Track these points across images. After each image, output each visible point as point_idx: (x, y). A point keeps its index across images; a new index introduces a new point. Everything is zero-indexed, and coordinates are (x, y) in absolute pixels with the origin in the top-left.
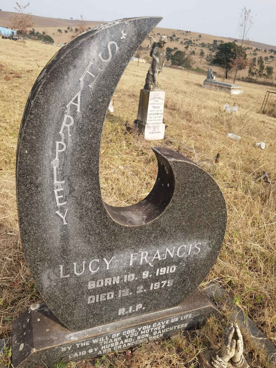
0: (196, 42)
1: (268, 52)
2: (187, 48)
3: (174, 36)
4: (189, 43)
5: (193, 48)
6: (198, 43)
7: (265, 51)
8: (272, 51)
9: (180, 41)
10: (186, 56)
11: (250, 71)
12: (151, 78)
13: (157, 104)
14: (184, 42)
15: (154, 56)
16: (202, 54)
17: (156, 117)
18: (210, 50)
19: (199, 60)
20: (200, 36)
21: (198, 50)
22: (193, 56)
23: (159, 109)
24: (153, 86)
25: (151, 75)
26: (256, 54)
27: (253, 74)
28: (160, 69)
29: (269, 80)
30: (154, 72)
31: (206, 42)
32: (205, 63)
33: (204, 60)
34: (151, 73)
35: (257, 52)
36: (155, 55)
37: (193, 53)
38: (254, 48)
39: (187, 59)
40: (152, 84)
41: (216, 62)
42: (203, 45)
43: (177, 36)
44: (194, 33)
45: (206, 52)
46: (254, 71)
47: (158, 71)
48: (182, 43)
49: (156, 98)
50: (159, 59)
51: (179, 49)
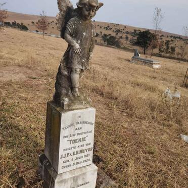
0: (123, 31)
1: (169, 37)
2: (117, 34)
3: (109, 26)
4: (118, 31)
5: (121, 35)
6: (124, 31)
7: (168, 37)
8: (172, 36)
9: (112, 30)
10: (116, 39)
11: (160, 50)
12: (64, 83)
13: (78, 134)
14: (115, 30)
15: (69, 37)
16: (127, 38)
17: (77, 158)
18: (132, 35)
19: (125, 42)
20: (125, 27)
21: (124, 36)
22: (121, 39)
23: (84, 143)
24: (70, 99)
25: (65, 76)
26: (162, 39)
27: (162, 51)
28: (83, 64)
29: (173, 56)
30: (71, 70)
31: (129, 31)
32: (129, 44)
33: (128, 42)
34: (65, 73)
35: (163, 37)
36: (71, 35)
37: (121, 37)
38: (160, 35)
39: (117, 41)
40: (67, 95)
41: (137, 43)
42: (127, 33)
43: (111, 27)
44: (121, 25)
45: (130, 37)
46: (162, 50)
47: (78, 70)
48: (113, 31)
49: (77, 123)
50: (81, 45)
51: (112, 35)
